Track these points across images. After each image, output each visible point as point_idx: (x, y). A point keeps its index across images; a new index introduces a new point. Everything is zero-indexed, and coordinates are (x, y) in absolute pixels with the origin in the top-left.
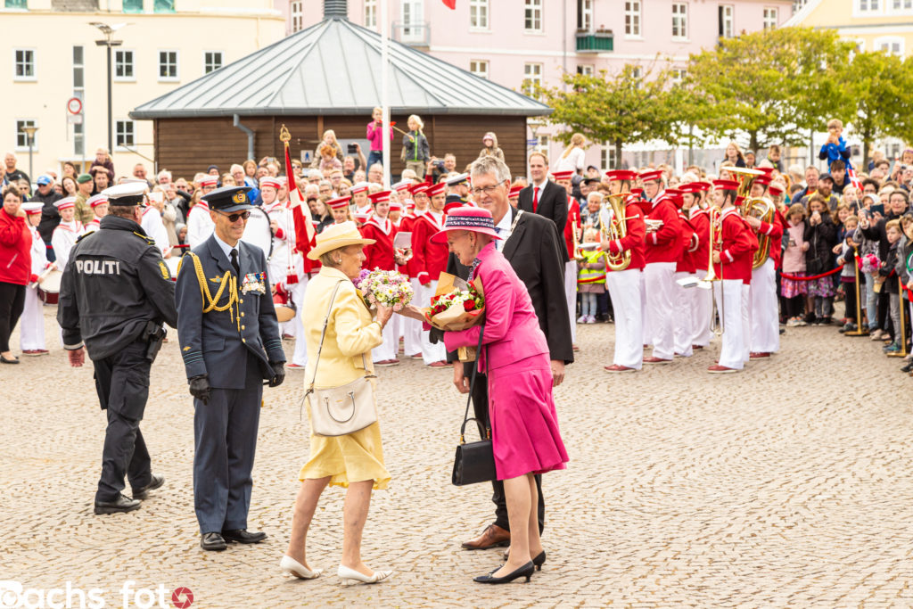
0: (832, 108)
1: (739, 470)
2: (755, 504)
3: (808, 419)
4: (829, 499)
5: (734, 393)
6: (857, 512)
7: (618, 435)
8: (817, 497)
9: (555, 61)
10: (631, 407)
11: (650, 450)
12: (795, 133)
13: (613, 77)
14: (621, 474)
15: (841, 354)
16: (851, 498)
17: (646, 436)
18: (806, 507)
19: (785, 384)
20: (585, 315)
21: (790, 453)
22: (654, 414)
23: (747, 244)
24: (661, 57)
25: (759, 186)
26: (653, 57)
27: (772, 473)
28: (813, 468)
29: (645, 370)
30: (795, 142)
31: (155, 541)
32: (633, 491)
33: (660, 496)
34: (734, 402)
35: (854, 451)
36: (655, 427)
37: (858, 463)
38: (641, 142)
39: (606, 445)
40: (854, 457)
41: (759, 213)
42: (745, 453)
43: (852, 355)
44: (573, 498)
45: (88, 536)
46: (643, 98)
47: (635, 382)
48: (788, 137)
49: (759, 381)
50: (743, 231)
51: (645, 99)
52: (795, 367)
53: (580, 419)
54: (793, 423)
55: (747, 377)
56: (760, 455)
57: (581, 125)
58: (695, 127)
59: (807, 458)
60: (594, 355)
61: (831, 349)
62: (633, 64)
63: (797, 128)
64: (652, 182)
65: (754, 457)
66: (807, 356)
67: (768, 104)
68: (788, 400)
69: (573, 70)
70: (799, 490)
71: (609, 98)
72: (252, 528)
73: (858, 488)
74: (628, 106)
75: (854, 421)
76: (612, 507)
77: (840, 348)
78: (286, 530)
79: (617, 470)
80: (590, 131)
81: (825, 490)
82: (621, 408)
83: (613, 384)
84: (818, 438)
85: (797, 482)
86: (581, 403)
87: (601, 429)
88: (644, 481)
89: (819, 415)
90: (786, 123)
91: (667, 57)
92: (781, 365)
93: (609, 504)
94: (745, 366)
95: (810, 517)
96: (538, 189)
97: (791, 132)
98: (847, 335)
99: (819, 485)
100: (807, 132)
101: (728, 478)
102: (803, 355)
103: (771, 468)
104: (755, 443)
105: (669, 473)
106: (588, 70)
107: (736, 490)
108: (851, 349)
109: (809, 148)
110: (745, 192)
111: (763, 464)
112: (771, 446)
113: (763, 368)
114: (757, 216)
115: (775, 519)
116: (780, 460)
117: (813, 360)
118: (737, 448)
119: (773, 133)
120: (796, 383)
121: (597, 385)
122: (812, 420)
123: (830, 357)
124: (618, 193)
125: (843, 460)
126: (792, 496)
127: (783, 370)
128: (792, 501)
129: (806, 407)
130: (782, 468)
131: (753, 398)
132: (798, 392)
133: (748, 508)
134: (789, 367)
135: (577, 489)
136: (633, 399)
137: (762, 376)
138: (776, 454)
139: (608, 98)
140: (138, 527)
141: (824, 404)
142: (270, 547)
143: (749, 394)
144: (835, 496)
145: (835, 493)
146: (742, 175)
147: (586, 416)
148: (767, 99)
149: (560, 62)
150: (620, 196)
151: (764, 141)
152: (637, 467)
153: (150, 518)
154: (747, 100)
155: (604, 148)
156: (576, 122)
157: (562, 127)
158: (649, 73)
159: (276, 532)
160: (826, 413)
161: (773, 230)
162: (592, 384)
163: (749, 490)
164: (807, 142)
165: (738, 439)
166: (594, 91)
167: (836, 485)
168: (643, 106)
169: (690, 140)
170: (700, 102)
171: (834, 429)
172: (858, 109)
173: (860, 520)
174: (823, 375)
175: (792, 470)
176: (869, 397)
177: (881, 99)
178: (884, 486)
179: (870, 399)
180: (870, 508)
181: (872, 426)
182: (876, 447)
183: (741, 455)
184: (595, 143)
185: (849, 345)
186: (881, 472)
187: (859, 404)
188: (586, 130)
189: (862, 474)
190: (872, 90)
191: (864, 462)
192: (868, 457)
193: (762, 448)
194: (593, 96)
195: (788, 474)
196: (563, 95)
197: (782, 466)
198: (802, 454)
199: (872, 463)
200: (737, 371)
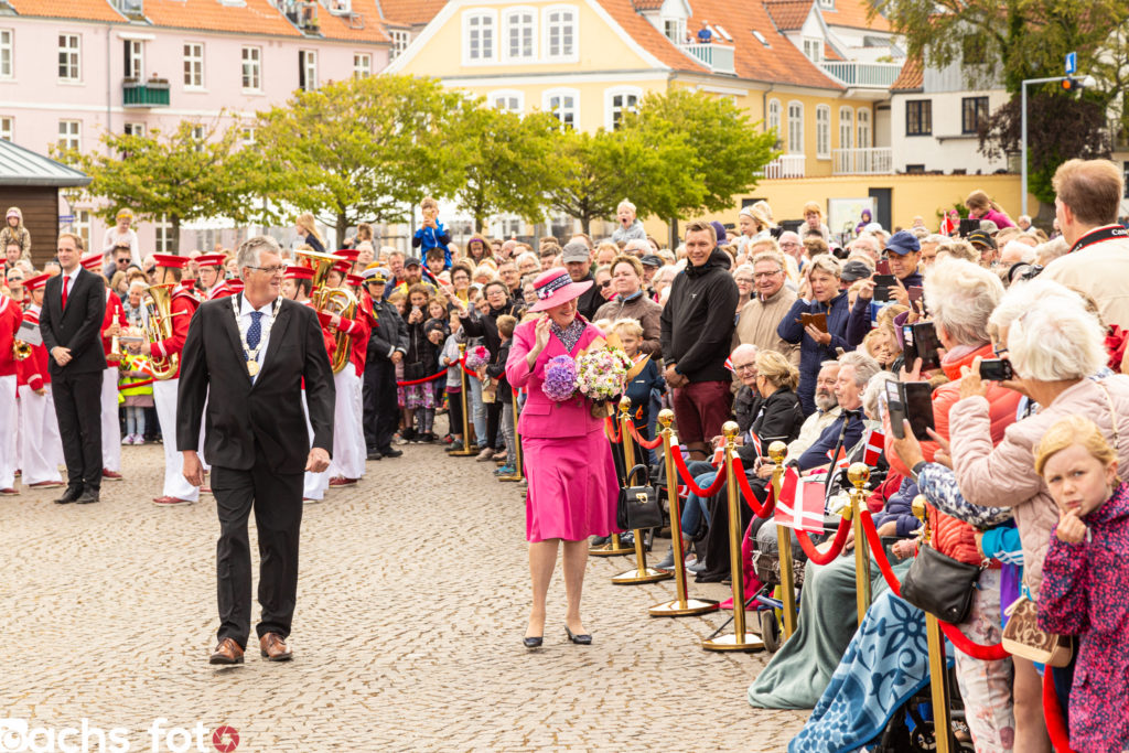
0: (435, 176)
1: (316, 624)
2: (333, 667)
3: (401, 560)
4: (422, 658)
5: (311, 528)
6: (455, 673)
7: (167, 583)
8: (408, 656)
9: (97, 118)
10: (185, 549)
11: (206, 602)
12: (391, 207)
13: (167, 137)
14: (169, 633)
15: (444, 479)
16: (450, 656)
17: (203, 585)
18: (395, 669)
19: (375, 517)
20: (131, 433)
21: (378, 603)
24: (227, 113)
25: (335, 274)
26: (217, 113)
27: (356, 627)
28: (405, 621)
29: (204, 503)
30: (393, 218)
32: (184, 654)
34: (312, 539)
35: (455, 598)
37: (460, 613)
38: (202, 219)
39: (152, 597)
40: (453, 607)
41: (338, 307)
42: (323, 603)
43: (456, 480)
44: (108, 665)
46: (204, 164)
47: (191, 517)
48: (384, 212)
49: (343, 514)
51: (208, 165)
52: (387, 496)
53: (121, 564)
54: (383, 564)
55: (329, 508)
56: (342, 605)
57: (127, 197)
58: (269, 201)
59: (397, 608)
60: (141, 484)
61: (431, 473)
62: (194, 121)
63: (395, 201)
64: (210, 268)
65: (335, 608)
66: (401, 483)
67: (358, 172)
68: (377, 536)
69: (118, 129)
70: (387, 648)
71: (162, 165)
73: (458, 644)
74: (186, 175)
75: (456, 561)
76: (157, 675)
77: (442, 471)
79: (164, 628)
80: (138, 205)
81: (419, 647)
82: (172, 550)
83: (163, 521)
84: (412, 582)
85: (384, 638)
86: (124, 544)
87: (146, 576)
88: (197, 641)
89: (414, 554)
90: (381, 195)
91: (233, 112)
92: (371, 493)
93: (153, 671)
94: (325, 495)
95: (397, 680)
96: (68, 279)
97: (387, 206)
98: (451, 455)
99: (412, 640)
100: (407, 206)
101: (300, 635)
102: (398, 480)
103: (354, 621)
104: (336, 590)
106: (139, 128)
107: (311, 650)
108: (456, 473)
109: (410, 225)
110: (320, 281)
111: (344, 617)
112: (356, 594)
113: (349, 498)
114: (336, 310)
115: (357, 684)
116: (365, 612)
117: (409, 486)
118: (314, 597)
119: (366, 207)
120: (388, 515)
121: (143, 522)
122: (405, 560)
123: (429, 482)
124: (161, 284)
125: (441, 609)
126: (377, 656)
127: (373, 499)
128: (378, 662)
129: (400, 544)
130: (367, 621)
131: (335, 535)
132: (390, 526)
133: (325, 671)
134: (381, 495)
135: (114, 653)
136: (188, 539)
137: (347, 507)
138: (361, 604)
139: (160, 165)
141: (421, 541)
143: (331, 530)
144: (430, 654)
145: (431, 650)
146: (318, 260)
147: (129, 561)
148: (357, 165)
149: (103, 119)
150: (163, 287)
151: (355, 217)
152: (190, 623)
154: (335, 167)
155: (159, 225)
156: (122, 195)
157: (103, 201)
158: (212, 133)
160: (423, 551)
161: (355, 328)
162: (137, 521)
163: (326, 650)
164: (408, 217)
166: (144, 155)
167: (432, 641)
168: (205, 175)
169: (265, 216)
170: (275, 169)
171: (432, 572)
172: (468, 178)
173: (459, 683)
174: (420, 504)
175: (379, 624)
176: (475, 530)
177: (495, 166)
178: (489, 640)
179: (476, 534)
180: (471, 668)
181: (478, 567)
182: (481, 592)
183: (318, 607)
184: (145, 218)
185: (453, 468)
186: (485, 622)
187: (463, 540)
188: (134, 204)
189: (464, 626)
190: (485, 154)
191: (466, 611)
192: (471, 605)
193: (345, 597)
194: (143, 161)
195: (374, 629)
196: (105, 161)
197: (367, 619)
198: (393, 603)
199: (476, 613)
200: (317, 502)
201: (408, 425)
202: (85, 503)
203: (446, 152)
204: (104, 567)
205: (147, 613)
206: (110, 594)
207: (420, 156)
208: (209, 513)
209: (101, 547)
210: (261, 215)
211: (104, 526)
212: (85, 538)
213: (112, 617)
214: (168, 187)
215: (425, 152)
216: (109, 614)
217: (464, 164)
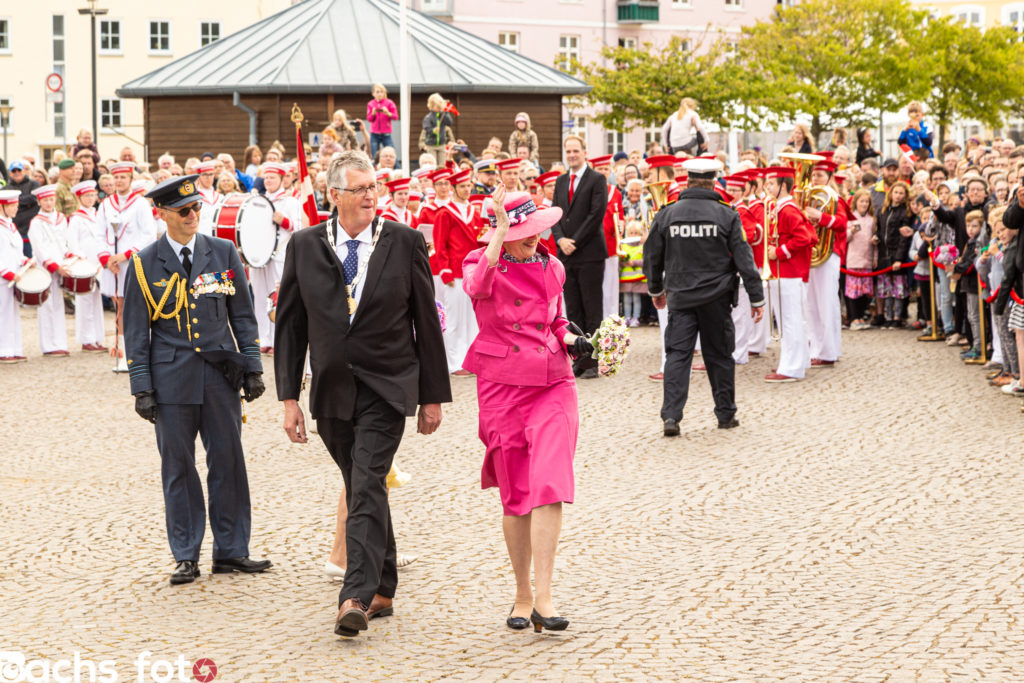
0: (903, 85)
1: (800, 490)
2: (817, 529)
3: (876, 434)
4: (900, 522)
5: (793, 404)
6: (931, 537)
7: (664, 451)
8: (886, 521)
9: (594, 33)
11: (699, 468)
12: (863, 113)
13: (659, 50)
14: (668, 495)
15: (914, 361)
16: (924, 521)
17: (696, 453)
18: (874, 532)
19: (851, 395)
20: (628, 316)
21: (857, 471)
22: (705, 428)
23: (806, 238)
24: (713, 29)
25: (823, 173)
26: (703, 28)
27: (837, 493)
28: (883, 488)
31: (147, 571)
32: (682, 514)
33: (711, 519)
34: (794, 414)
35: (928, 469)
36: (706, 442)
37: (932, 482)
39: (651, 462)
40: (926, 477)
42: (806, 471)
43: (925, 362)
44: (614, 522)
45: (72, 564)
48: (854, 118)
49: (822, 391)
50: (801, 223)
51: (695, 75)
52: (862, 376)
53: (622, 433)
54: (860, 438)
55: (809, 386)
56: (823, 473)
57: (622, 104)
58: (749, 108)
59: (874, 477)
60: (637, 362)
61: (901, 356)
62: (681, 36)
63: (865, 108)
65: (817, 476)
66: (876, 363)
67: (831, 82)
68: (854, 412)
69: (613, 43)
70: (867, 513)
71: (654, 75)
72: (255, 556)
73: (932, 511)
74: (676, 84)
75: (927, 436)
76: (658, 532)
77: (912, 355)
78: (294, 558)
79: (663, 491)
80: (632, 111)
81: (896, 512)
84: (888, 454)
85: (864, 504)
86: (624, 416)
87: (645, 444)
88: (694, 502)
89: (889, 429)
90: (852, 102)
91: (719, 28)
92: (847, 374)
93: (655, 529)
94: (806, 374)
95: (878, 542)
96: (574, 177)
97: (858, 112)
99: (889, 507)
100: (875, 112)
101: (787, 499)
102: (871, 362)
103: (835, 488)
104: (817, 460)
105: (721, 494)
106: (631, 42)
107: (797, 513)
108: (925, 356)
109: (878, 130)
110: (804, 180)
111: (826, 484)
112: (836, 464)
113: (827, 377)
114: (818, 207)
115: (840, 545)
116: (845, 480)
117: (882, 367)
118: (798, 466)
119: (839, 113)
120: (864, 394)
121: (641, 396)
122: (880, 434)
125: (915, 479)
126: (858, 520)
127: (849, 378)
128: (859, 524)
129: (874, 420)
130: (848, 488)
131: (815, 411)
132: (865, 403)
133: (810, 533)
134: (856, 375)
135: (619, 511)
137: (825, 385)
138: (841, 473)
139: (652, 75)
140: (128, 555)
141: (894, 418)
142: (277, 577)
143: (812, 405)
144: (906, 520)
145: (908, 516)
146: (800, 162)
147: (629, 430)
148: (830, 76)
149: (599, 34)
150: (662, 184)
151: (828, 122)
152: (686, 487)
153: (141, 545)
154: (810, 77)
155: (647, 130)
156: (618, 102)
157: (601, 107)
158: (699, 45)
159: (283, 560)
160: (897, 426)
161: (835, 223)
162: (635, 395)
163: (810, 513)
164: (876, 123)
165: (799, 456)
166: (637, 67)
167: (908, 507)
168: (692, 83)
169: (746, 122)
170: (756, 79)
171: (906, 445)
172: (933, 86)
173: (934, 545)
174: (893, 384)
175: (858, 490)
176: (944, 409)
177: (959, 76)
178: (961, 508)
179: (945, 411)
180: (945, 533)
181: (948, 442)
182: (952, 464)
183: (802, 474)
184: (639, 124)
185: (922, 352)
186: (958, 492)
187: (933, 417)
188: (628, 110)
189: (936, 494)
190: (948, 65)
191: (938, 481)
192: (944, 476)
193: (826, 466)
194: (637, 71)
195: (855, 495)
196: (602, 71)
197: (847, 486)
198: (870, 473)
199: (948, 483)
200: (798, 380)
201: (880, 312)
202: (588, 378)
203: (913, 64)
204: (607, 435)
205: (647, 477)
206: (612, 459)
207: (890, 66)
208: (700, 389)
209: (604, 418)
210: (742, 121)
211: (606, 399)
212: (591, 410)
213: (616, 480)
214: (659, 94)
215: (893, 62)
216: (612, 477)
217: (929, 74)
